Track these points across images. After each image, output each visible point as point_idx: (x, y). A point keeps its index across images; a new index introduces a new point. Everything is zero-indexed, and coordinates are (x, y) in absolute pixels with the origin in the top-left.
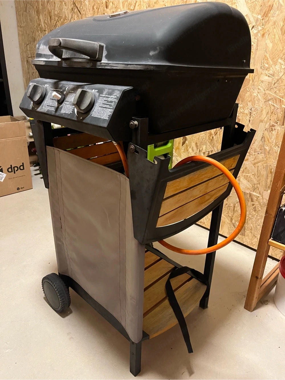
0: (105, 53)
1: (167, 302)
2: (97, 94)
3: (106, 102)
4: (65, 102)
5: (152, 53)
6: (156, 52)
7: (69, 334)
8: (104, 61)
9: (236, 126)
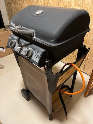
0: (35, 34)
1: (59, 99)
2: (33, 51)
3: (36, 55)
4: (22, 50)
5: (52, 41)
6: (54, 41)
7: (30, 107)
8: (35, 37)
9: (83, 46)
